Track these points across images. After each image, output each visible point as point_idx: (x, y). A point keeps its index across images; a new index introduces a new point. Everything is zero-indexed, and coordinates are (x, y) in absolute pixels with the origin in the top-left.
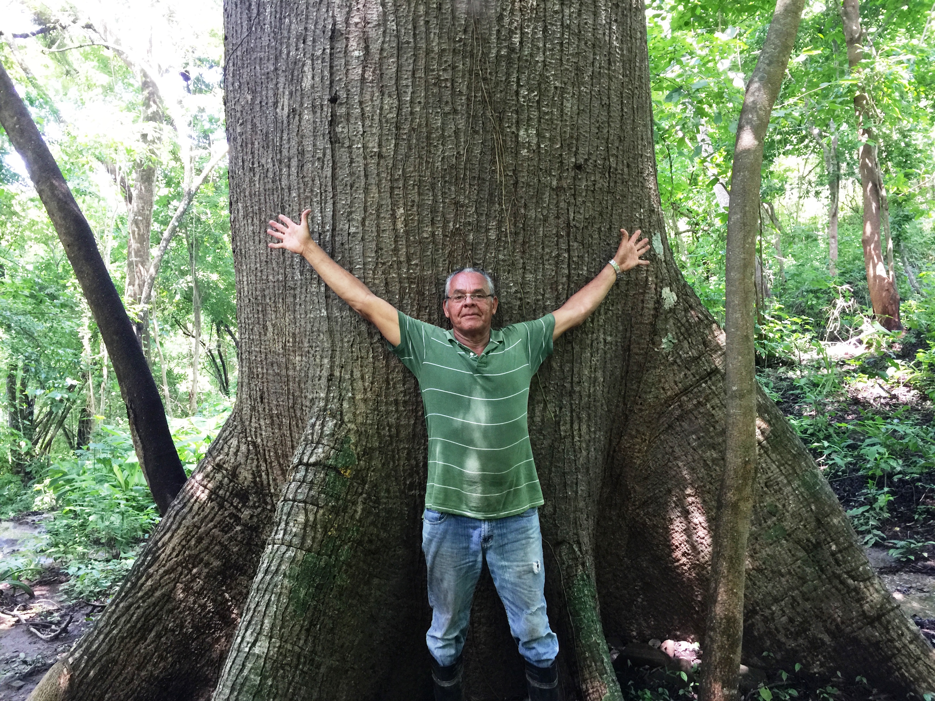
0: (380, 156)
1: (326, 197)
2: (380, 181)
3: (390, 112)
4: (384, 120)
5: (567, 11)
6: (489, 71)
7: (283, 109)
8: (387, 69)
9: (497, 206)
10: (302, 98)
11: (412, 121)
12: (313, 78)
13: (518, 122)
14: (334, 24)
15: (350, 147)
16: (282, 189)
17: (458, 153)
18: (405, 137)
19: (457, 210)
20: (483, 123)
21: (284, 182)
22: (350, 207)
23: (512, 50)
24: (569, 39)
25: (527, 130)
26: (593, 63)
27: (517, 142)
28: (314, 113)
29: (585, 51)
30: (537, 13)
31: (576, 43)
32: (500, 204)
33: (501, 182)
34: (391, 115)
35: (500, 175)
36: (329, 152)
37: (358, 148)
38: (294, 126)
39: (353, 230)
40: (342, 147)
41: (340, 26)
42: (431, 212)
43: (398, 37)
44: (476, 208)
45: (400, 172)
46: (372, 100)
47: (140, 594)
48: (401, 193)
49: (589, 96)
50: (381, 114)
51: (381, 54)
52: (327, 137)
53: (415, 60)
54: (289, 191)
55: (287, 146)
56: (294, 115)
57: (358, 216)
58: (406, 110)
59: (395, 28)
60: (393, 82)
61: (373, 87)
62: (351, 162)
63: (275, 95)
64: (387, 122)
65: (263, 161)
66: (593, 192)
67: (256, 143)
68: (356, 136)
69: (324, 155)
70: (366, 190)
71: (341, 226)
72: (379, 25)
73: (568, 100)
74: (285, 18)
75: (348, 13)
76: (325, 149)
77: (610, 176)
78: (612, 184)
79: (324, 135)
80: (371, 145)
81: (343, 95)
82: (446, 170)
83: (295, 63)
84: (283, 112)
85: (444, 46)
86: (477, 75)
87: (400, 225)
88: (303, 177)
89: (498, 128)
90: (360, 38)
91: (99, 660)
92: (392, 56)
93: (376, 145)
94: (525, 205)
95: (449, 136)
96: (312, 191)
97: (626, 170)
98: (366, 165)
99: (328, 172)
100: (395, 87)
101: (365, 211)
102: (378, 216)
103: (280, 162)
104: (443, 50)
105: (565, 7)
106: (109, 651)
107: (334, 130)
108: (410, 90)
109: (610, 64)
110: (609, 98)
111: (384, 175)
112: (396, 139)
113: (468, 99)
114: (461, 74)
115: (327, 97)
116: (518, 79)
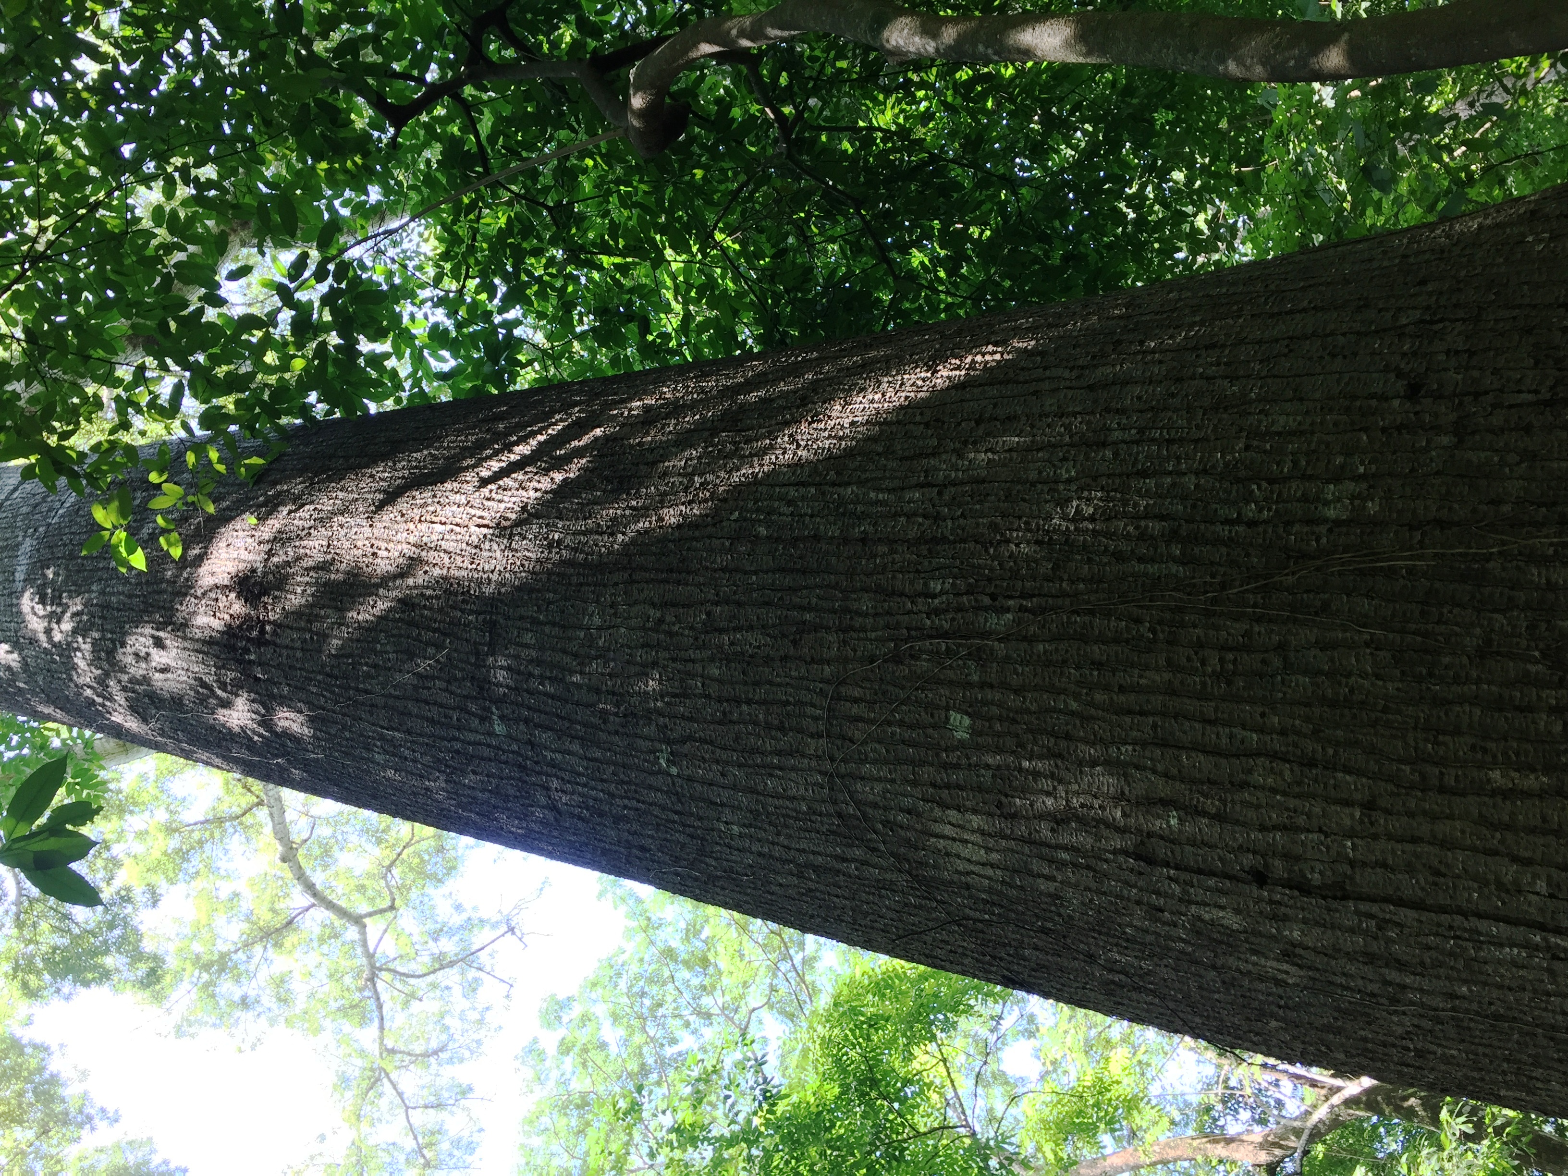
0: (1369, 806)
1: (1465, 930)
2: (1425, 813)
3: (1281, 774)
4: (1297, 789)
5: (1117, 435)
6: (1208, 579)
7: (1287, 973)
8: (1200, 771)
9: (1491, 565)
10: (1261, 934)
11: (1298, 733)
12: (1222, 908)
13: (1309, 522)
14: (1125, 852)
15: (1352, 863)
16: (1453, 1009)
17: (1367, 645)
18: (1331, 752)
19: (1498, 653)
20: (1308, 591)
21: (1438, 1002)
22: (1487, 884)
23: (1173, 536)
24: (1162, 428)
25: (1327, 503)
26: (1208, 379)
27: (1348, 522)
28: (1285, 918)
29: (1187, 395)
30: (1116, 491)
31: (1170, 414)
32: (1488, 558)
33: (1436, 555)
34: (1287, 774)
35: (1421, 557)
36: (1363, 907)
37: (1354, 847)
38: (1319, 961)
39: (1541, 886)
40: (1352, 878)
41: (1129, 842)
42: (1501, 710)
43: (1144, 744)
44: (1495, 611)
45: (1407, 769)
46: (1258, 807)
48: (1453, 772)
49: (1269, 381)
50: (1284, 794)
51: (1173, 778)
52: (1335, 904)
53: (1185, 717)
54: (1457, 997)
55: (1360, 982)
56: (1295, 956)
57: (1509, 872)
58: (1276, 744)
59: (1130, 748)
60: (1223, 761)
61: (1233, 800)
62: (1384, 865)
63: (1261, 979)
64: (1299, 784)
65: (1400, 1030)
66: (1471, 354)
67: (1363, 1033)
68: (1328, 848)
69: (1372, 916)
70: (1447, 844)
71: (1532, 910)
72: (1125, 775)
73: (1273, 422)
74: (1125, 933)
75: (1108, 825)
76: (1357, 913)
77: (1441, 320)
78: (1461, 314)
79: (1329, 910)
80: (1348, 822)
81: (1248, 860)
82: (1403, 673)
83: (1197, 932)
84: (1293, 975)
85: (1162, 662)
86: (1214, 601)
87: (1531, 782)
88: (1422, 964)
89: (1318, 563)
90: (1147, 812)
92: (1177, 759)
93: (1347, 810)
94: (1492, 502)
95: (1332, 660)
96: (1451, 954)
97: (1430, 287)
98: (1390, 837)
99: (1408, 915)
100: (1233, 760)
101: (1494, 853)
102: (1508, 827)
103: (1394, 1001)
104: (1169, 661)
105: (1110, 439)
107: (1319, 887)
108: (1238, 731)
109: (1213, 346)
110: (1277, 341)
111: (1412, 804)
112: (1335, 769)
113: (1259, 620)
114: (1212, 633)
115: (1256, 892)
116: (1228, 522)
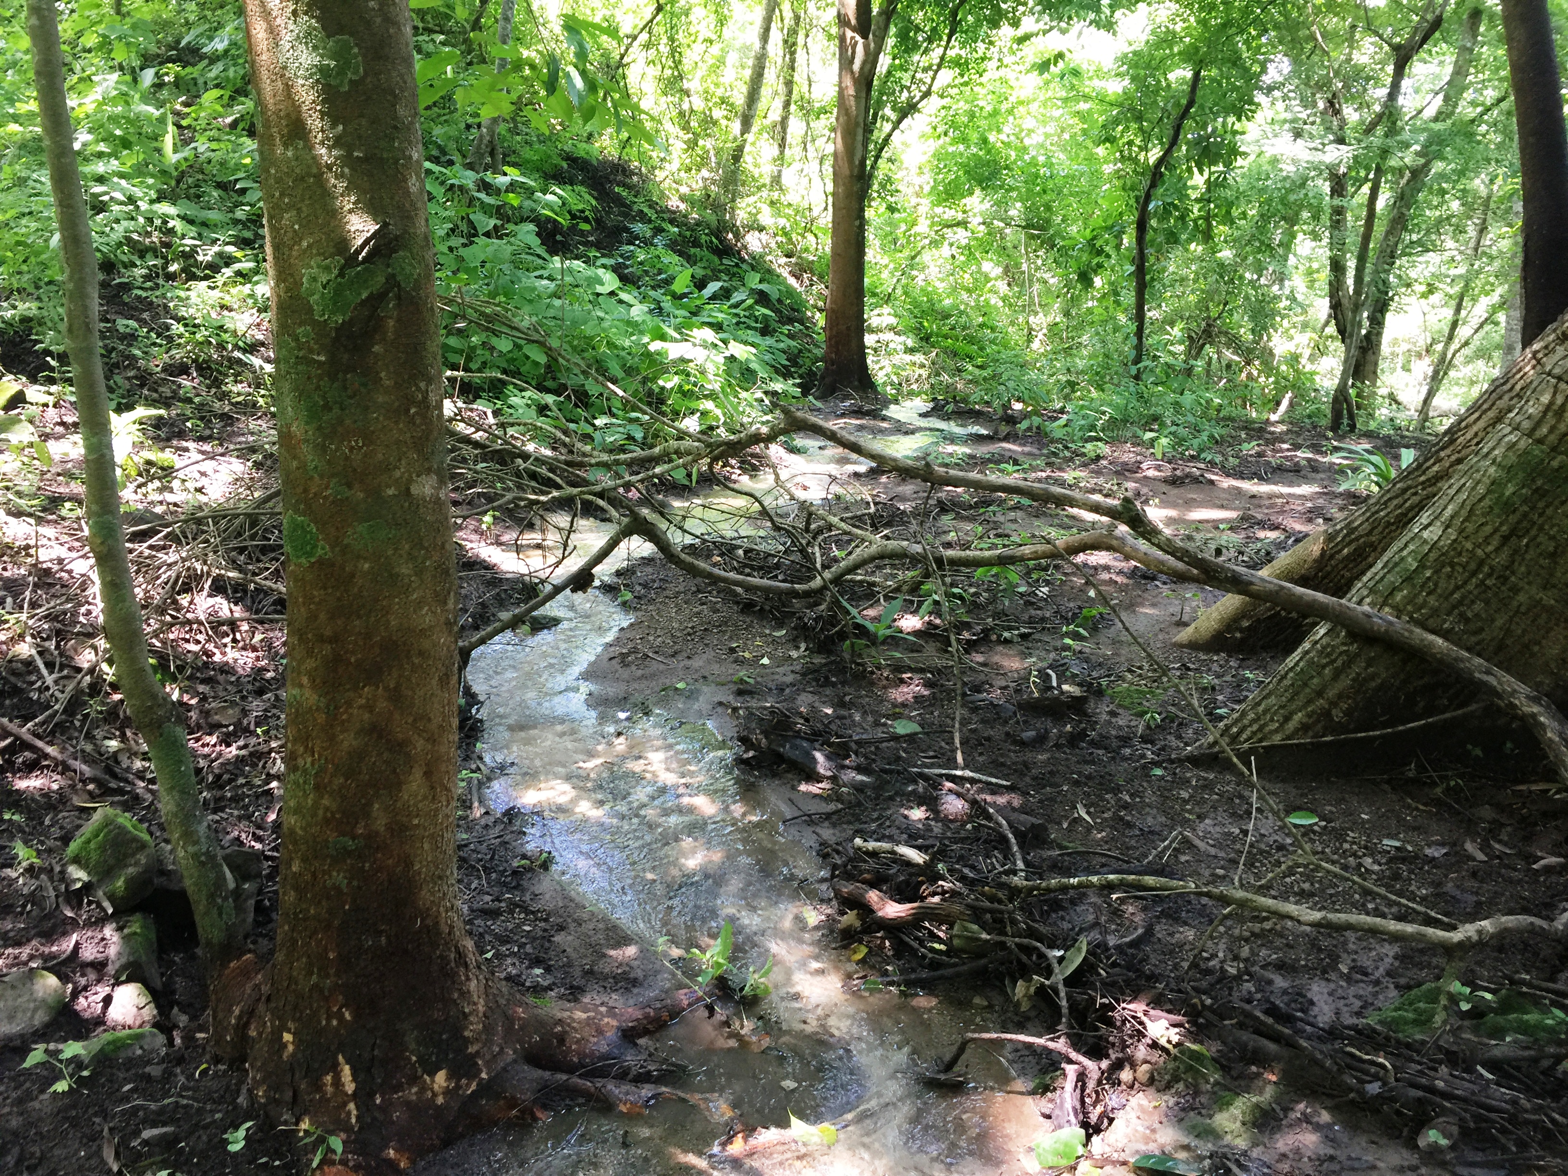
47: (1422, 478)
91: (1357, 539)
106: (1370, 533)
